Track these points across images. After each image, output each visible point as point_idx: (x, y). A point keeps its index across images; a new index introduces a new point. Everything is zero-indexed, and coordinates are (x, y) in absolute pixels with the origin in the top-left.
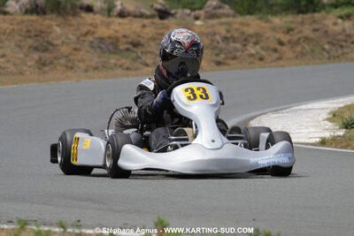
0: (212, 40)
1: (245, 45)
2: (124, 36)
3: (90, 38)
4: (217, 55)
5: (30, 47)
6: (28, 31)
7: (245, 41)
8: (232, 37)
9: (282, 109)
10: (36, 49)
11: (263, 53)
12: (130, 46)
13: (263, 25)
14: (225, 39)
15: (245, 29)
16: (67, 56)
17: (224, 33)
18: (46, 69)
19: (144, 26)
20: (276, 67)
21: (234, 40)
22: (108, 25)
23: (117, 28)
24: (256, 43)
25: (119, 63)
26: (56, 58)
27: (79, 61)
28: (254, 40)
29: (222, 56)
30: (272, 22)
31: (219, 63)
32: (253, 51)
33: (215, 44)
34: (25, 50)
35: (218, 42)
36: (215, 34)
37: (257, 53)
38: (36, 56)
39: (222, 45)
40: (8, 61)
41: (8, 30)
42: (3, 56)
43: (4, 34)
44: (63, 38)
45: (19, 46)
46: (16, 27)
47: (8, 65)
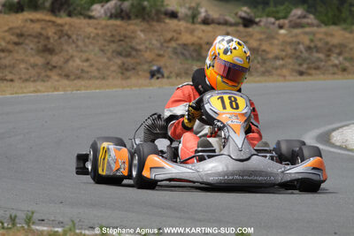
0: (296, 50)
1: (329, 56)
2: (208, 43)
3: (173, 44)
5: (113, 52)
6: (112, 36)
7: (329, 51)
8: (316, 47)
10: (120, 54)
11: (347, 64)
13: (348, 35)
14: (309, 48)
15: (329, 39)
16: (150, 62)
17: (307, 42)
18: (128, 74)
21: (318, 50)
22: (192, 32)
23: (201, 35)
24: (340, 54)
26: (139, 64)
28: (338, 51)
29: (305, 66)
31: (301, 73)
32: (336, 62)
33: (298, 53)
34: (109, 54)
35: (301, 52)
36: (299, 43)
37: (340, 63)
38: (119, 61)
39: (305, 54)
40: (92, 66)
41: (92, 35)
42: (87, 60)
43: (89, 38)
44: (147, 44)
45: (102, 51)
46: (100, 32)
47: (91, 69)
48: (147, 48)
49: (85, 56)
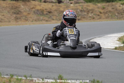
1: (88, 13)
2: (46, 9)
3: (34, 10)
4: (78, 17)
5: (13, 12)
6: (12, 7)
7: (88, 11)
8: (84, 10)
10: (15, 13)
11: (94, 16)
12: (48, 13)
13: (94, 6)
14: (81, 11)
15: (88, 7)
16: (25, 16)
17: (81, 9)
18: (18, 20)
19: (53, 6)
20: (99, 21)
22: (40, 5)
23: (43, 6)
24: (92, 13)
25: (44, 19)
26: (21, 17)
27: (30, 17)
28: (91, 11)
29: (80, 17)
30: (97, 5)
31: (79, 20)
32: (91, 15)
34: (11, 13)
35: (78, 12)
36: (77, 9)
38: (15, 16)
39: (80, 13)
40: (5, 17)
41: (5, 7)
42: (3, 15)
44: (24, 10)
45: (9, 12)
46: (8, 5)
47: (5, 19)
48: (24, 11)
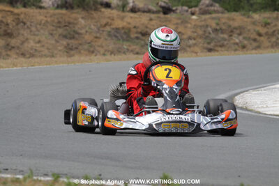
0: (205, 31)
1: (231, 36)
2: (135, 27)
3: (108, 28)
4: (209, 43)
5: (60, 35)
6: (59, 22)
7: (231, 32)
8: (221, 29)
9: (261, 88)
10: (65, 37)
11: (246, 42)
12: (139, 35)
13: (246, 19)
14: (216, 30)
15: (231, 23)
16: (89, 43)
17: (214, 25)
18: (72, 52)
19: (151, 20)
20: (256, 54)
21: (223, 31)
22: (122, 18)
23: (129, 20)
24: (240, 34)
25: (130, 49)
26: (80, 44)
27: (99, 46)
28: (238, 32)
29: (212, 44)
30: (252, 18)
31: (210, 50)
32: (237, 41)
33: (207, 34)
34: (56, 37)
35: (210, 33)
36: (207, 26)
37: (240, 41)
38: (64, 42)
39: (213, 35)
40: (43, 46)
41: (43, 22)
42: (39, 42)
43: (40, 25)
44: (87, 28)
45: (52, 34)
46: (49, 19)
47: (42, 49)
49: (37, 39)
